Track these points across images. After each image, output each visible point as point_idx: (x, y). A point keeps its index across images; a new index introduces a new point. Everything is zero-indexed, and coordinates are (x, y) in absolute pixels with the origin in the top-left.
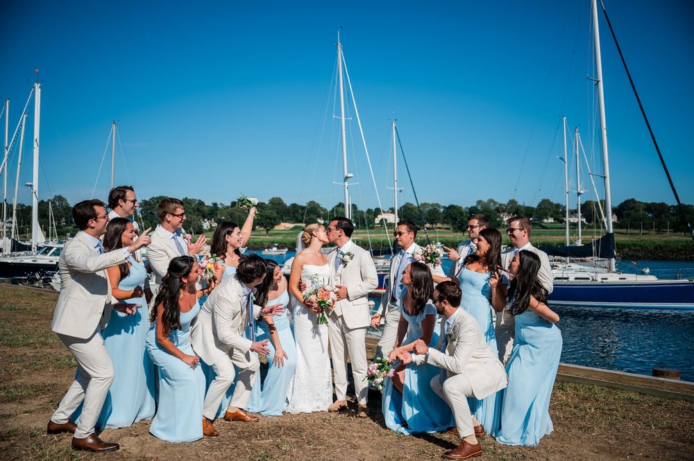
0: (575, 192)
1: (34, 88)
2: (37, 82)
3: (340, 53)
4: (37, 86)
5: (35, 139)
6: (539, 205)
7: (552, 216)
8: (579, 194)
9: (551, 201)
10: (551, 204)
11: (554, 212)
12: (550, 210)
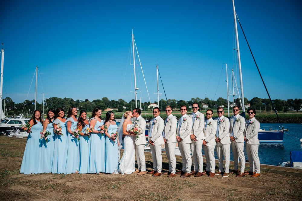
0: (232, 95)
1: (1, 51)
2: (3, 49)
3: (133, 38)
4: (3, 51)
5: (1, 73)
6: (218, 100)
7: (223, 105)
8: (234, 96)
9: (223, 98)
10: (223, 99)
11: (224, 103)
12: (222, 102)
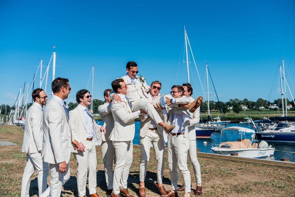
1: (53, 54)
4: (54, 53)
5: (53, 75)
6: (258, 101)
7: (263, 106)
8: (282, 94)
9: (263, 99)
10: (263, 100)
11: (264, 104)
12: (262, 103)
